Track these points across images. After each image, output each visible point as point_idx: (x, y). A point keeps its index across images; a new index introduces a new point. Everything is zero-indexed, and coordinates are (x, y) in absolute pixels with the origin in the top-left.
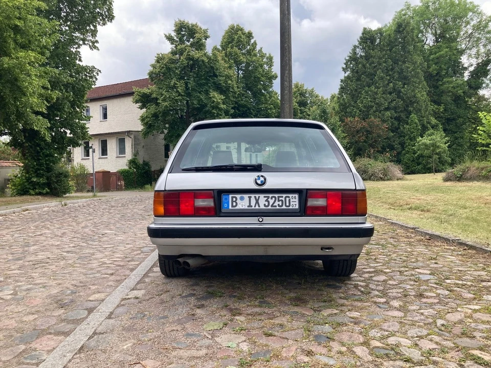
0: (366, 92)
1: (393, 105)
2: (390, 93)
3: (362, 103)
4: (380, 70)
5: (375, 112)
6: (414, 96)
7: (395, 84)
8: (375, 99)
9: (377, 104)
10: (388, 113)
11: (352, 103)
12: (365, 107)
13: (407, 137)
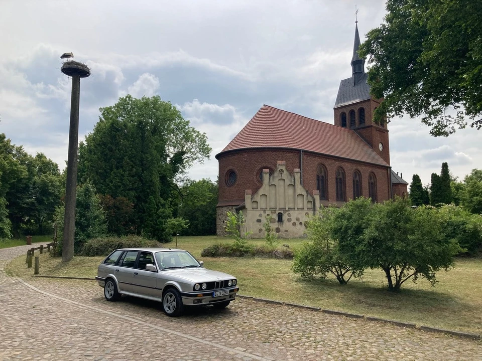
0: (114, 173)
1: (136, 186)
2: (133, 176)
3: (112, 182)
4: (127, 157)
5: (121, 191)
6: (151, 181)
7: (137, 170)
8: (122, 180)
9: (123, 184)
10: (132, 193)
11: (102, 181)
12: (113, 185)
13: (146, 214)
